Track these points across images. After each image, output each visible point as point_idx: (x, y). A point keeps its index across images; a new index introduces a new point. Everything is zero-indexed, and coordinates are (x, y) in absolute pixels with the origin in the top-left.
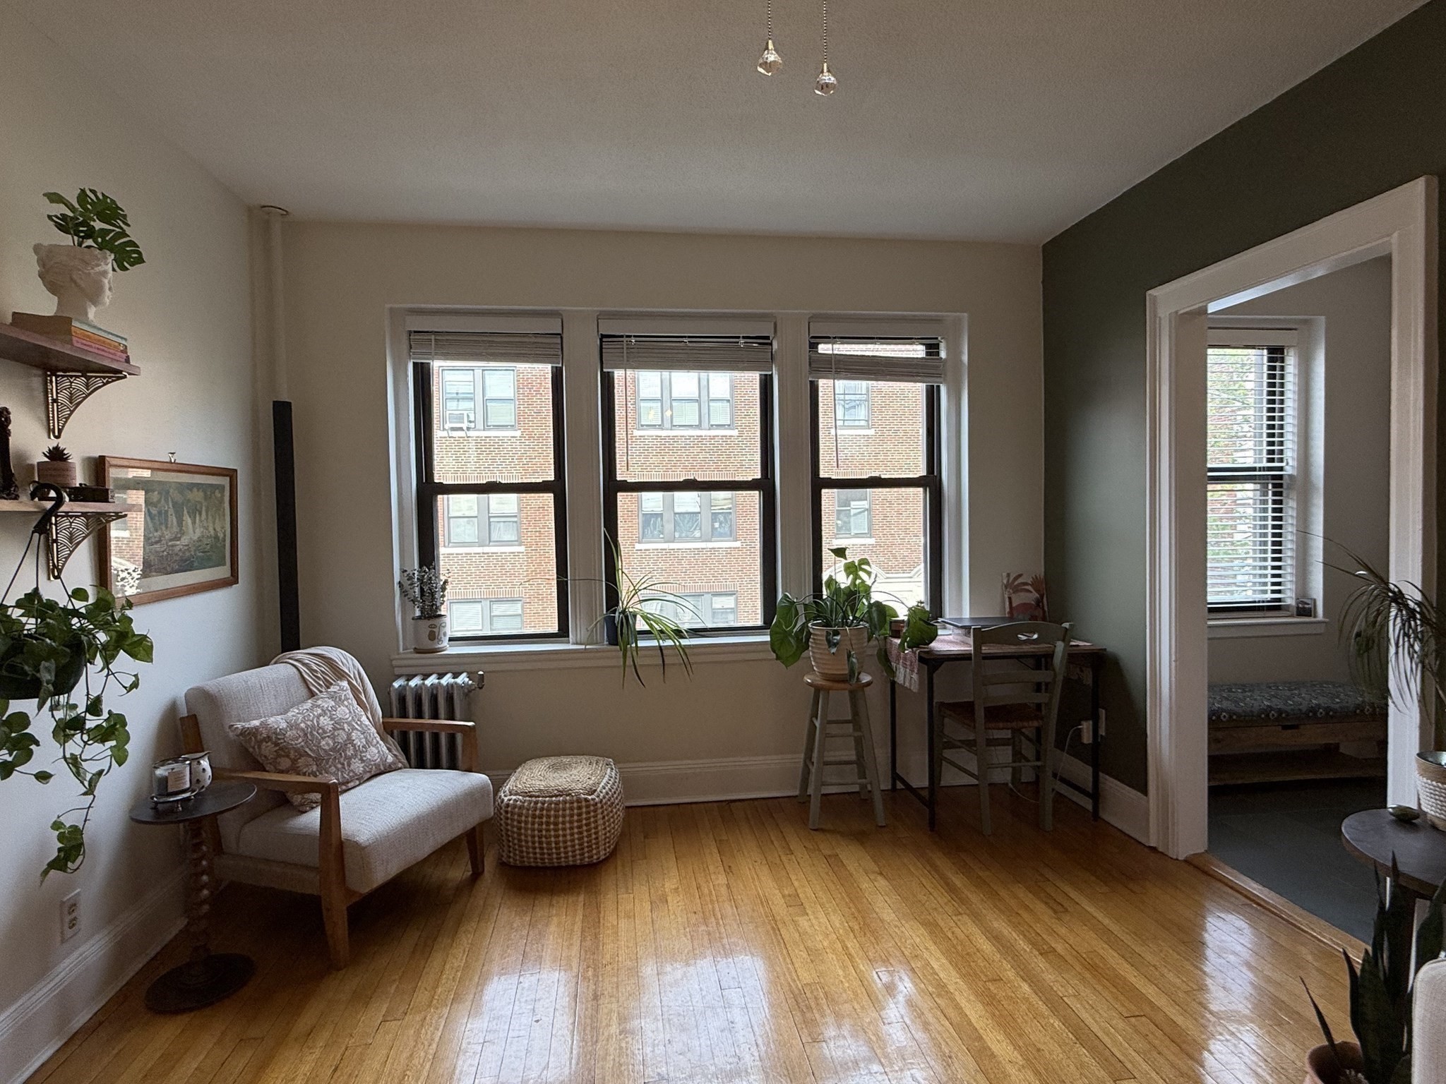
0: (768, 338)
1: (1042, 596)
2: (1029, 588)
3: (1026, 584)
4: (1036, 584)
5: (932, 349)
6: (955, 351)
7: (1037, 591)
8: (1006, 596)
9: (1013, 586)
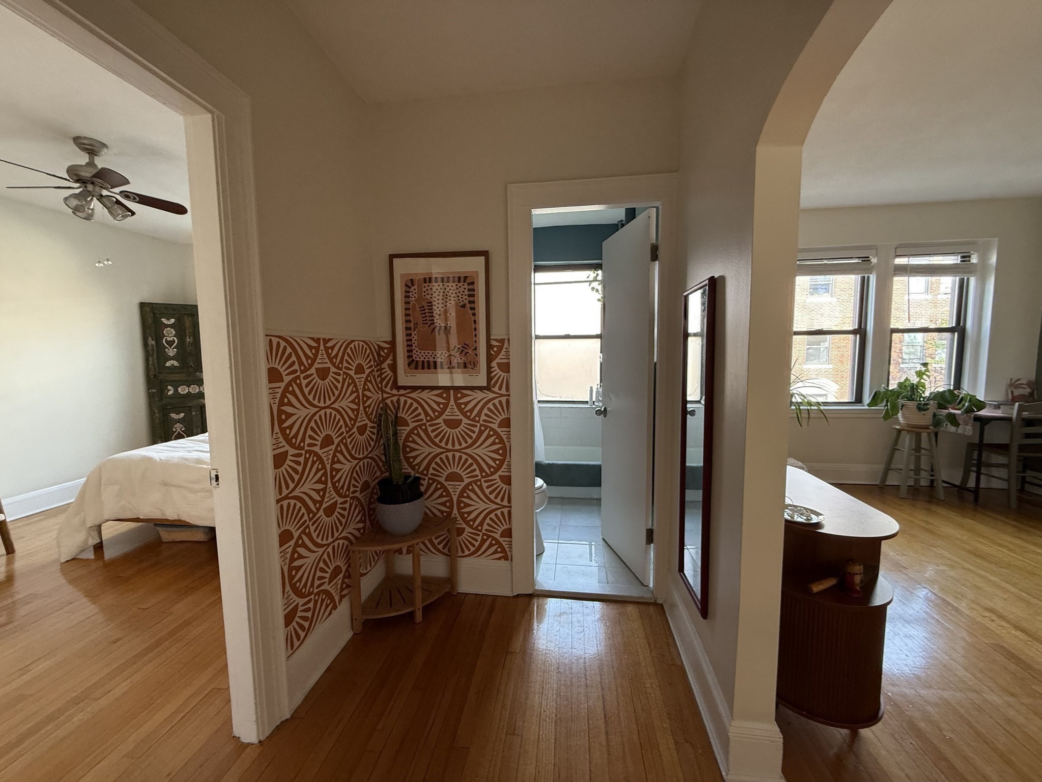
0: (868, 257)
1: (1033, 391)
2: (1026, 386)
3: (1023, 384)
4: (1029, 384)
5: (966, 258)
6: (984, 259)
7: (1030, 387)
8: (1009, 391)
9: (1013, 385)
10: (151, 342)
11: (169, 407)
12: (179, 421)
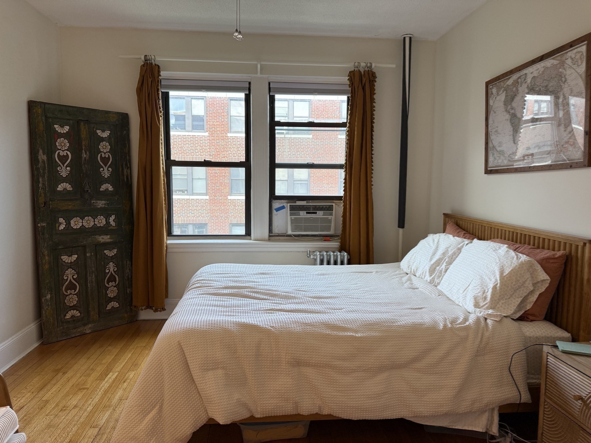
10: (42, 157)
11: (60, 247)
12: (71, 265)
